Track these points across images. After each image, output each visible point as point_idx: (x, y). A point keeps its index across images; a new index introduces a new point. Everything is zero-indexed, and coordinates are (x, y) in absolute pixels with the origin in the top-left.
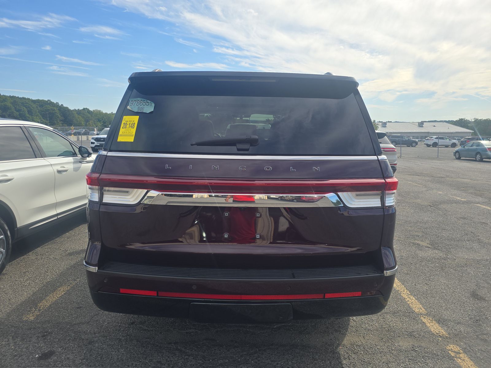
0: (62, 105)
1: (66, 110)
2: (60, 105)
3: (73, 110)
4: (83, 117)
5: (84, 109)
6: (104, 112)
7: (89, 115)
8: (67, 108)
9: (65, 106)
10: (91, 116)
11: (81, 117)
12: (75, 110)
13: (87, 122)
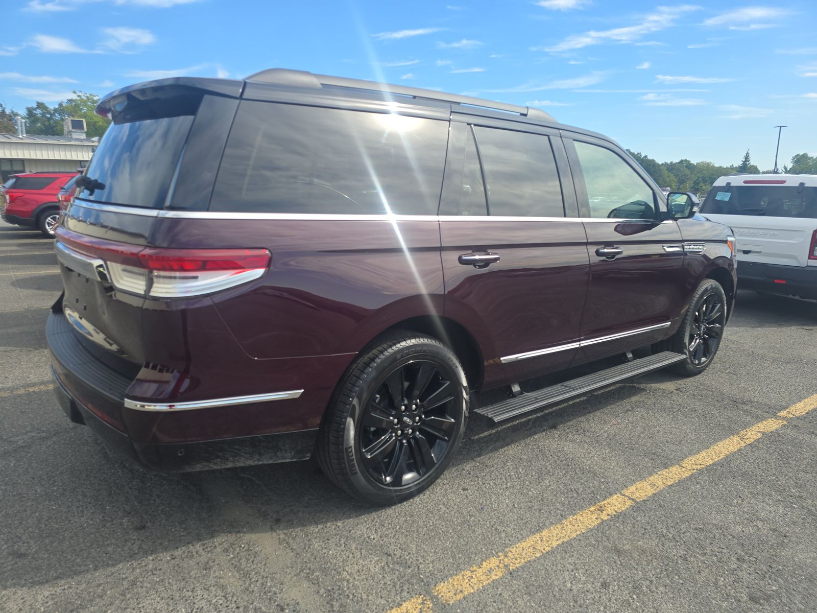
0: (646, 156)
1: (650, 165)
2: (642, 157)
3: (662, 164)
4: (676, 175)
5: (682, 162)
6: (717, 165)
7: (688, 172)
8: (653, 161)
9: (650, 157)
10: (692, 173)
11: (672, 175)
12: (666, 164)
13: (681, 184)
